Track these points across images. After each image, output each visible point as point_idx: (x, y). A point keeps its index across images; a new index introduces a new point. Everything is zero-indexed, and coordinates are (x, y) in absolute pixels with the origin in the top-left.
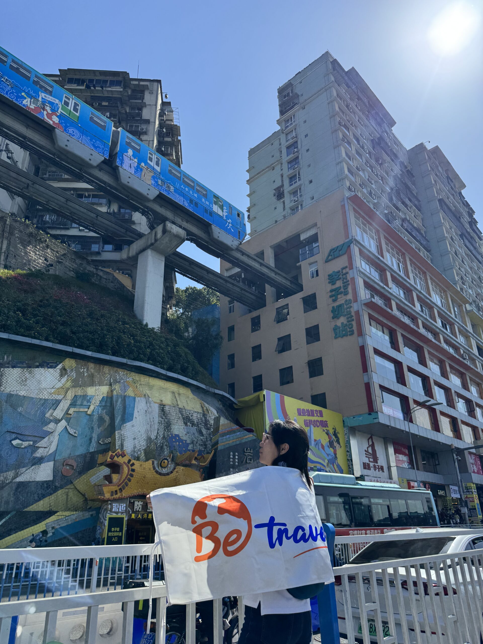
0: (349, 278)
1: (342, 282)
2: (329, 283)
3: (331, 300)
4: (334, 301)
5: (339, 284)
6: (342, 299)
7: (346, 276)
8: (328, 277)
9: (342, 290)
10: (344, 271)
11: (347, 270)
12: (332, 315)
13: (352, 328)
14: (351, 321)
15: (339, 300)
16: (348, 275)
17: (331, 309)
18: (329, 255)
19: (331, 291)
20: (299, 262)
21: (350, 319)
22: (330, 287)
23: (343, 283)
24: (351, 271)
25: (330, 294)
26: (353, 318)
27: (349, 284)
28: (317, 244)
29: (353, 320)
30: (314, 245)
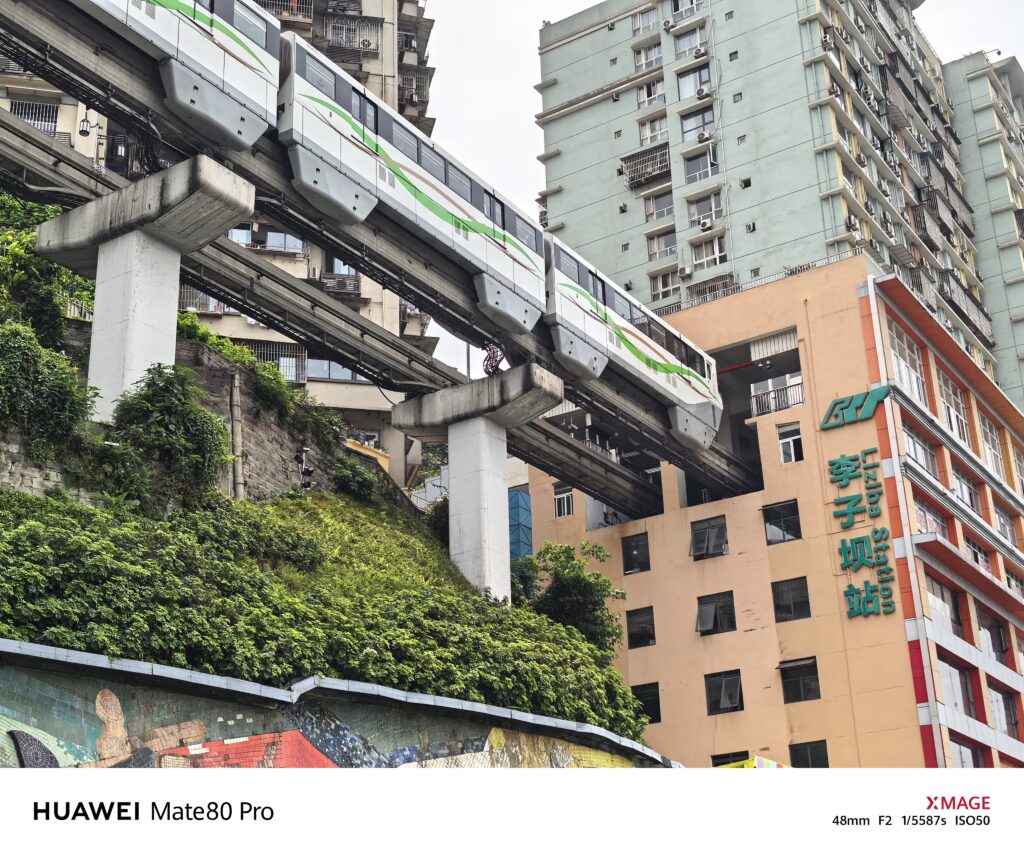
0: (880, 480)
1: (863, 485)
2: (833, 482)
3: (836, 524)
4: (846, 527)
5: (857, 488)
6: (862, 525)
7: (875, 472)
8: (827, 467)
9: (865, 503)
10: (870, 461)
11: (877, 458)
12: (839, 560)
13: (890, 596)
14: (888, 581)
15: (857, 526)
16: (878, 470)
17: (837, 545)
18: (831, 414)
19: (838, 503)
20: (750, 416)
21: (885, 576)
22: (833, 493)
23: (868, 488)
24: (885, 463)
25: (835, 509)
26: (892, 574)
27: (880, 494)
28: (797, 380)
29: (892, 579)
30: (791, 380)
